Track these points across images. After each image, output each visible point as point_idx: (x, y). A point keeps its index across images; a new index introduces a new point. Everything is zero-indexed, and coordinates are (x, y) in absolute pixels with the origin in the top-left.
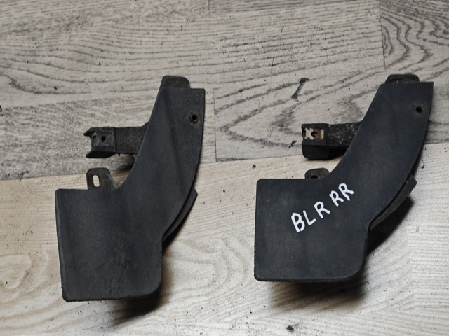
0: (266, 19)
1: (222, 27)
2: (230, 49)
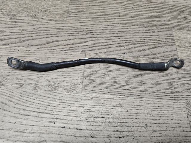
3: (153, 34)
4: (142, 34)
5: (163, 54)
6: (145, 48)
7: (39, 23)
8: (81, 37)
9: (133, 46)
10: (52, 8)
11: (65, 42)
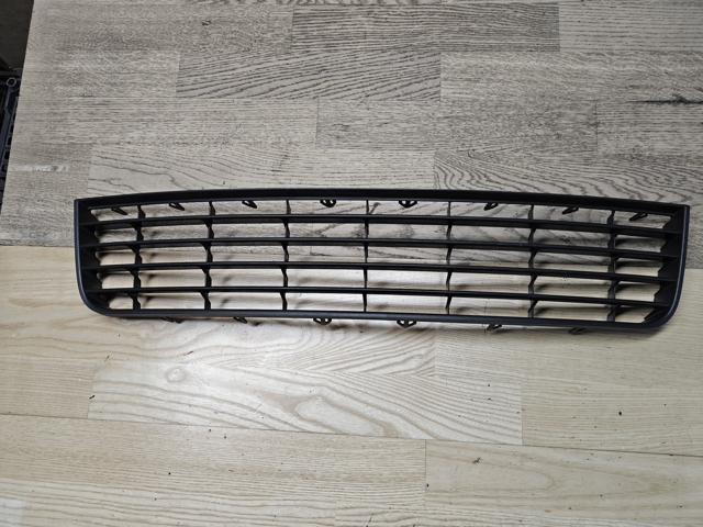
0: (355, 156)
1: (323, 158)
2: (328, 175)
3: (411, 63)
4: (395, 65)
5: (419, 93)
6: (395, 86)
7: (256, 61)
8: (312, 77)
9: (380, 85)
10: (269, 35)
11: (292, 88)
